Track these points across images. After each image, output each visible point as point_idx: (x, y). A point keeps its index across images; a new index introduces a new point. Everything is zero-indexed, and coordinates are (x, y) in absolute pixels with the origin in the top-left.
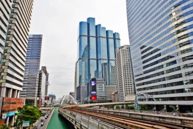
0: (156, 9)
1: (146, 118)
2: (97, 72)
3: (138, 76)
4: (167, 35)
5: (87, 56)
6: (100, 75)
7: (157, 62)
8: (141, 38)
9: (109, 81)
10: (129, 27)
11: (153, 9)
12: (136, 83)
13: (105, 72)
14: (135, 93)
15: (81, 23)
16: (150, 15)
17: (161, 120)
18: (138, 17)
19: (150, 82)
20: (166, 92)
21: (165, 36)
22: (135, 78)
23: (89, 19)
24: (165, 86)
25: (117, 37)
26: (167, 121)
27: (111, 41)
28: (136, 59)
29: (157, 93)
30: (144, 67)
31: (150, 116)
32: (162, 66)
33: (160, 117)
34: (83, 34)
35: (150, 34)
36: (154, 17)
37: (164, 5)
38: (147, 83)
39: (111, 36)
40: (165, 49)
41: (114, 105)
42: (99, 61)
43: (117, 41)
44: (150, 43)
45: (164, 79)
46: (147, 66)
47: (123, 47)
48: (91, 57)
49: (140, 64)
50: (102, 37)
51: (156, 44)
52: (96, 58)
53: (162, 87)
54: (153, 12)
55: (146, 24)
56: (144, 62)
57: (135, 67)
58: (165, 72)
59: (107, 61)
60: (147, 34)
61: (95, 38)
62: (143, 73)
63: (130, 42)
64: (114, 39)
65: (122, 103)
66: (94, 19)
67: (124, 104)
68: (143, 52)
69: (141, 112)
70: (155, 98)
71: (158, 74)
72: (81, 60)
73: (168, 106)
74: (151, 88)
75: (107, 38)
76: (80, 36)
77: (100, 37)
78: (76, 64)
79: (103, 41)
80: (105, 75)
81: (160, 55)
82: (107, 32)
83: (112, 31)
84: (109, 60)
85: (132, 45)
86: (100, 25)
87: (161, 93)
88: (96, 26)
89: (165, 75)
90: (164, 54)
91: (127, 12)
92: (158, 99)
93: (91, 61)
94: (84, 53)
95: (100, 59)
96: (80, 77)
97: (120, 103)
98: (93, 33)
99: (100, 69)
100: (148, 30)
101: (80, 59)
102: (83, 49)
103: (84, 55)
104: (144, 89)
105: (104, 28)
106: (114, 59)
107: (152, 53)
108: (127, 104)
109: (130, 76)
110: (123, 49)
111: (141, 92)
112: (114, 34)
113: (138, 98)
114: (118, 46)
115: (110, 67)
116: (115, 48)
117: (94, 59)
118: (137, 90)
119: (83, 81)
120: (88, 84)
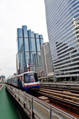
0: (64, 19)
1: (59, 86)
3: (54, 60)
5: (23, 50)
6: (32, 61)
7: (65, 52)
8: (56, 37)
9: (38, 65)
10: (48, 30)
11: (62, 19)
12: (54, 65)
13: (35, 60)
14: (54, 71)
15: (18, 29)
16: (60, 23)
17: (68, 87)
18: (53, 24)
19: (62, 64)
20: (71, 69)
21: (70, 35)
22: (53, 62)
23: (23, 26)
24: (71, 65)
25: (41, 37)
26: (71, 87)
27: (38, 40)
28: (53, 50)
29: (66, 70)
30: (58, 55)
31: (61, 85)
32: (68, 54)
33: (67, 85)
34: (19, 36)
35: (61, 34)
36: (63, 24)
37: (68, 16)
38: (60, 64)
39: (37, 37)
40: (70, 43)
42: (31, 53)
43: (41, 40)
44: (61, 40)
45: (70, 62)
46: (60, 54)
47: (45, 43)
48: (25, 51)
49: (55, 53)
50: (32, 38)
51: (65, 41)
52: (29, 51)
53: (69, 66)
54: (62, 21)
55: (59, 28)
56: (58, 52)
57: (53, 55)
58: (70, 57)
59: (36, 53)
60: (59, 34)
61: (28, 39)
62: (58, 59)
63: (49, 40)
64: (40, 39)
65: (46, 77)
66: (26, 26)
67: (47, 78)
68: (57, 46)
69: (56, 83)
70: (65, 73)
71: (66, 59)
72: (19, 53)
73: (72, 77)
74: (63, 67)
75: (35, 38)
76: (18, 38)
77: (31, 38)
78: (17, 56)
79: (33, 40)
81: (67, 47)
82: (35, 34)
83: (38, 34)
84: (37, 52)
85: (50, 42)
86: (30, 30)
87: (69, 70)
88: (28, 31)
89: (71, 59)
90: (70, 46)
91: (47, 21)
92: (67, 74)
93: (26, 53)
94: (21, 48)
95: (32, 52)
96: (20, 64)
98: (26, 35)
99: (32, 58)
100: (59, 32)
101: (19, 52)
102: (20, 46)
103: (21, 50)
104: (59, 68)
105: (33, 32)
106: (40, 51)
107: (62, 46)
108: (49, 78)
109: (50, 61)
110: (45, 44)
111: (57, 70)
112: (39, 36)
113: (55, 74)
114: (42, 43)
115: (38, 56)
116: (40, 44)
117: (28, 52)
118: (55, 69)
119: (22, 66)
120: (25, 68)
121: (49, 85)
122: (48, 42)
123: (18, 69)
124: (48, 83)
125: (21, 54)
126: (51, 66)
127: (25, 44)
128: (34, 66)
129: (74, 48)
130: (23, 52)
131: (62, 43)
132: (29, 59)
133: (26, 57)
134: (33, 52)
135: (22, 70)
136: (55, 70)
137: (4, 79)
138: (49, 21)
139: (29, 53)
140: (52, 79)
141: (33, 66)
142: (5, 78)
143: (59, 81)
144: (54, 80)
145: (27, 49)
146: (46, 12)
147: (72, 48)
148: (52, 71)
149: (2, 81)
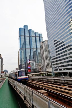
0: (62, 19)
1: (57, 81)
2: (30, 56)
3: (53, 57)
4: (68, 33)
5: (24, 47)
6: (32, 57)
7: (63, 49)
8: (54, 36)
9: (38, 61)
10: (47, 30)
11: (60, 19)
12: (52, 61)
13: (35, 56)
14: (52, 66)
15: (20, 29)
16: (58, 23)
17: (65, 82)
18: (52, 24)
19: (60, 60)
20: (68, 65)
21: (67, 34)
22: (52, 58)
23: (24, 26)
24: (68, 62)
25: (41, 36)
26: (69, 82)
27: (38, 39)
28: (52, 47)
29: (63, 66)
30: (57, 52)
31: (59, 80)
32: (66, 51)
33: (65, 80)
34: (21, 35)
35: (59, 33)
36: (61, 24)
37: (66, 17)
38: (58, 61)
39: (37, 35)
40: (67, 41)
41: (41, 74)
42: (31, 50)
43: (41, 38)
44: (59, 38)
45: (67, 58)
46: (58, 51)
47: (44, 41)
48: (27, 48)
49: (54, 51)
50: (33, 36)
51: (62, 39)
52: (29, 48)
53: (66, 63)
54: (60, 21)
55: (57, 27)
56: (56, 49)
57: (51, 52)
58: (68, 54)
59: (36, 50)
60: (57, 33)
61: (28, 37)
62: (56, 55)
63: (48, 38)
64: (39, 37)
66: (27, 26)
67: (46, 73)
68: (55, 44)
69: (54, 78)
70: (63, 69)
71: (64, 56)
72: (21, 50)
73: (70, 73)
74: (61, 63)
75: (36, 37)
76: (20, 36)
77: (31, 36)
78: (19, 52)
79: (33, 39)
80: (35, 58)
81: (64, 45)
82: (35, 33)
83: (38, 33)
84: (37, 49)
85: (49, 40)
86: (31, 29)
87: (66, 66)
88: (29, 30)
89: (68, 56)
90: (67, 44)
91: (46, 21)
92: (64, 69)
93: (27, 50)
95: (32, 49)
96: (21, 60)
97: (44, 73)
98: (27, 34)
99: (32, 55)
100: (57, 31)
101: (20, 49)
102: (22, 43)
103: (23, 47)
104: (57, 64)
105: (34, 31)
106: (40, 48)
107: (60, 44)
108: (48, 73)
109: (49, 57)
111: (55, 66)
112: (39, 35)
113: (53, 69)
115: (38, 53)
116: (40, 42)
119: (23, 61)
120: (26, 63)
121: (48, 79)
122: (47, 40)
123: (20, 64)
124: (46, 78)
125: (23, 51)
126: (50, 62)
127: (26, 42)
129: (71, 46)
130: (24, 49)
131: (60, 41)
133: (27, 54)
135: (23, 65)
137: (7, 73)
138: (48, 22)
139: (29, 50)
140: (50, 74)
141: (34, 62)
143: (57, 76)
144: (53, 75)
146: (45, 13)
147: (69, 46)
148: (50, 67)
149: (5, 75)
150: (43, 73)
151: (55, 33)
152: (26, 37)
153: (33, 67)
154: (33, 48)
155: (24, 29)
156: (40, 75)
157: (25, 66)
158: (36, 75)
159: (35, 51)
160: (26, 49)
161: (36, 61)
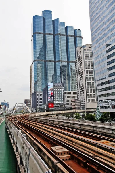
3: (100, 80)
5: (43, 57)
12: (99, 88)
14: (97, 99)
15: (35, 17)
22: (98, 83)
23: (44, 12)
27: (71, 40)
39: (71, 33)
41: (74, 113)
42: (57, 63)
43: (78, 39)
47: (84, 46)
48: (47, 59)
50: (61, 35)
52: (53, 59)
56: (109, 63)
59: (66, 64)
61: (52, 36)
62: (107, 76)
63: (93, 40)
64: (75, 36)
65: (82, 111)
66: (50, 12)
67: (84, 112)
68: (108, 52)
69: (92, 123)
72: (36, 62)
75: (67, 36)
76: (35, 34)
77: (58, 34)
78: (31, 68)
82: (66, 28)
83: (72, 27)
84: (68, 62)
86: (57, 20)
88: (54, 21)
93: (47, 63)
94: (40, 54)
95: (59, 61)
96: (36, 83)
98: (49, 30)
99: (58, 73)
101: (34, 61)
103: (40, 57)
104: (108, 95)
105: (63, 24)
106: (75, 60)
108: (88, 112)
109: (93, 80)
110: (85, 48)
111: (104, 99)
112: (75, 31)
113: (100, 105)
114: (79, 45)
115: (70, 70)
116: (76, 47)
117: (51, 61)
118: (100, 96)
119: (39, 86)
120: (44, 90)
121: (80, 125)
123: (33, 92)
125: (40, 64)
126: (94, 90)
127: (47, 47)
128: (62, 88)
130: (43, 61)
132: (53, 75)
133: (48, 71)
134: (62, 61)
135: (39, 94)
136: (99, 99)
137: (7, 108)
139: (53, 63)
140: (93, 114)
141: (60, 88)
142: (9, 107)
144: (98, 116)
145: (50, 56)
148: (94, 100)
149: (3, 112)
150: (78, 111)
151: (109, 29)
152: (47, 36)
153: (60, 99)
154: (60, 59)
155: (44, 19)
156: (72, 115)
157: (42, 96)
158: (64, 116)
159: (64, 67)
160: (45, 62)
161: (65, 88)
